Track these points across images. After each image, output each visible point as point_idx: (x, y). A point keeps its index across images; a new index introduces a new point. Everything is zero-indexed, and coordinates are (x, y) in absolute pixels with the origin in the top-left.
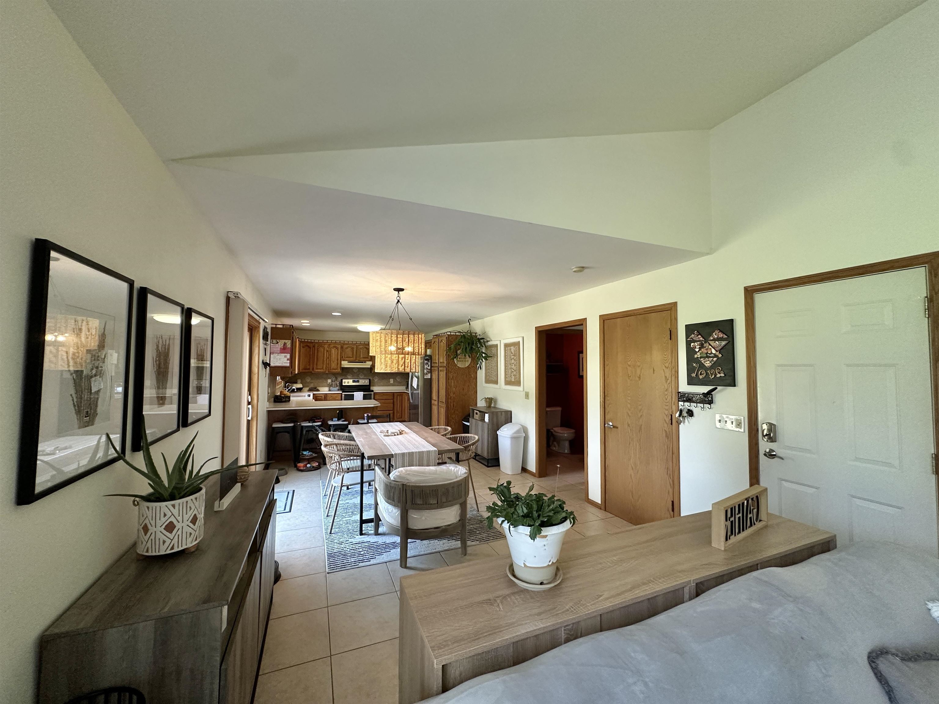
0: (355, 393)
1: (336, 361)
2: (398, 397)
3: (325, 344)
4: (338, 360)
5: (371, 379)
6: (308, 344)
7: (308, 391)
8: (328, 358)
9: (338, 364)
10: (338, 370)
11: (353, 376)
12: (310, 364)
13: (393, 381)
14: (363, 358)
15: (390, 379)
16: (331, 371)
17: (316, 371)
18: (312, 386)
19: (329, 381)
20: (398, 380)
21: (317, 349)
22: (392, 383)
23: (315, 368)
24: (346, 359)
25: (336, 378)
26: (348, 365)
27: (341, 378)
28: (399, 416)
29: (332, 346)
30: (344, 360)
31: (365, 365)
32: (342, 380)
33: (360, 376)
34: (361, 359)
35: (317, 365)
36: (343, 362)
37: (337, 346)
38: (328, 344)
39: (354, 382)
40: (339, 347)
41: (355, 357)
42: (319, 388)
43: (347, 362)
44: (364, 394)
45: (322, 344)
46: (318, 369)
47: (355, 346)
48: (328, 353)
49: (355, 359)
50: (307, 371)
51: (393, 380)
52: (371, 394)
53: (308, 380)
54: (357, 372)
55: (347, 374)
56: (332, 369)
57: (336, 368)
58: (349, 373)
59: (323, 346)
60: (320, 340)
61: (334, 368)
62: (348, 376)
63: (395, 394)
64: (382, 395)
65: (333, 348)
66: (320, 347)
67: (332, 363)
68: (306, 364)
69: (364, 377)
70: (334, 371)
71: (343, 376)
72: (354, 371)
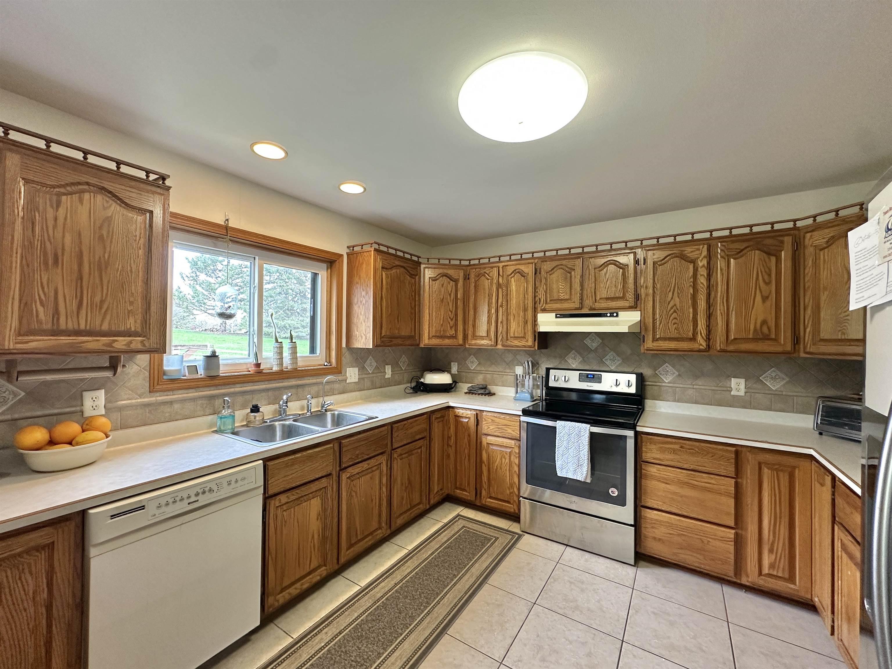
0: (560, 425)
1: (522, 314)
2: (766, 471)
3: (492, 268)
4: (525, 310)
5: (647, 372)
6: (451, 272)
7: (466, 393)
8: (502, 306)
9: (526, 322)
10: (527, 341)
11: (584, 361)
12: (456, 325)
13: (742, 386)
14: (607, 299)
15: (729, 377)
16: (509, 343)
17: (474, 342)
18: (479, 380)
19: (519, 370)
20: (774, 386)
21: (476, 282)
22: (742, 393)
23: (470, 337)
24: (547, 307)
25: (535, 365)
26: (558, 324)
27: (549, 366)
28: (772, 566)
29: (510, 269)
30: (544, 310)
31: (617, 324)
32: (548, 371)
33: (608, 362)
34: (597, 305)
35: (474, 326)
36: (542, 317)
37: (522, 268)
38: (501, 265)
39: (581, 379)
40: (529, 270)
41: (576, 298)
42: (493, 389)
43: (554, 314)
44: (592, 435)
45: (485, 268)
46: (477, 337)
47: (579, 262)
48: (500, 290)
49: (577, 305)
50: (447, 342)
51: (742, 381)
52: (624, 438)
53: (473, 364)
54: (596, 349)
55: (567, 355)
56: (511, 337)
57: (525, 333)
58: (572, 349)
59: (490, 272)
60: (481, 258)
61: (516, 335)
62: (570, 361)
63: (750, 456)
64: (677, 447)
65: (514, 276)
66: (483, 278)
67: (512, 321)
68: (442, 325)
69: (620, 365)
70: (516, 343)
71: (555, 357)
72: (589, 345)
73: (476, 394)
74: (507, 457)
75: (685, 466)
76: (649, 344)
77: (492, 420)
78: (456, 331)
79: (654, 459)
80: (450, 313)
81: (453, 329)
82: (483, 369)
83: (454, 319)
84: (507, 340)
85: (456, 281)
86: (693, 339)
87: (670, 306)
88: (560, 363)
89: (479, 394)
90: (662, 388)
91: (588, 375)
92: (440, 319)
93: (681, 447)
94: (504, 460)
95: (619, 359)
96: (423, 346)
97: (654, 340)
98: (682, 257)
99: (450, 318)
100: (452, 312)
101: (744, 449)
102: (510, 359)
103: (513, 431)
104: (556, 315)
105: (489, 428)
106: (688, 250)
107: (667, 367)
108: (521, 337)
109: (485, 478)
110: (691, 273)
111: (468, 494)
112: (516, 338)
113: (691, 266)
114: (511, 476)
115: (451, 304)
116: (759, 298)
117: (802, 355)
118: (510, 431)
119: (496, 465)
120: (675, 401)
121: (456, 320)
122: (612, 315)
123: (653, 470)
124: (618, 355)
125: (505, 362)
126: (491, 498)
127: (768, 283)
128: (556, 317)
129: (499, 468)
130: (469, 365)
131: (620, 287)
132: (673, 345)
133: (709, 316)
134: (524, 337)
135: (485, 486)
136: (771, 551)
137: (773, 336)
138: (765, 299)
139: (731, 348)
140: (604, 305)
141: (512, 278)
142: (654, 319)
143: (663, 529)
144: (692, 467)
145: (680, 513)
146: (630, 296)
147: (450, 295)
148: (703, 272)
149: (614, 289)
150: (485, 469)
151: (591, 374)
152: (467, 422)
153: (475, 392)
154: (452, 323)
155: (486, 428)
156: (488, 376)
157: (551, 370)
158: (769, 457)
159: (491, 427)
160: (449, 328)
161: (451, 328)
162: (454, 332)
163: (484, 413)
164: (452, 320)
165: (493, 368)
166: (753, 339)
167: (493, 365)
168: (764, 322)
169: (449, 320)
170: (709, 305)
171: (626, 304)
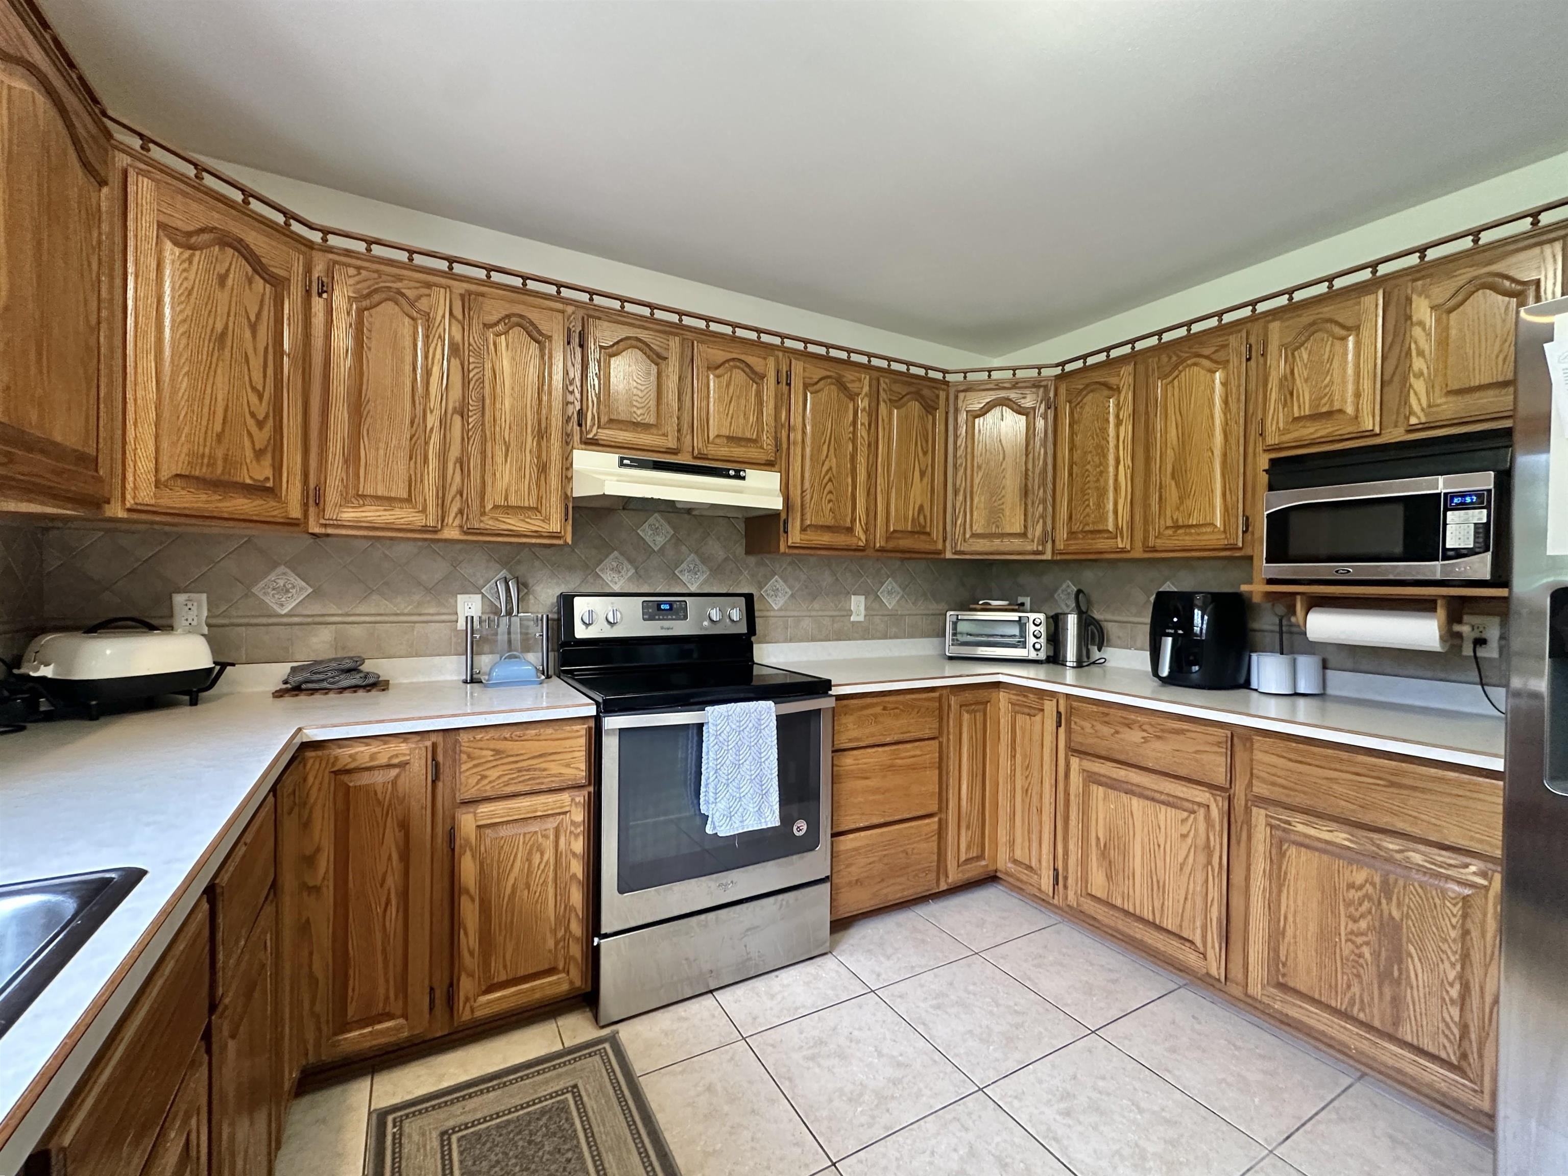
0: (712, 715)
1: (529, 441)
2: (966, 716)
3: (425, 284)
6: (253, 240)
8: (461, 413)
9: (543, 469)
10: (547, 520)
11: (638, 575)
12: (276, 446)
13: (862, 608)
14: (730, 438)
15: (848, 594)
16: (489, 523)
17: (349, 515)
18: (324, 644)
19: (470, 607)
21: (358, 313)
23: (332, 496)
24: (605, 434)
25: (522, 585)
27: (564, 589)
28: (969, 848)
29: (494, 310)
30: (592, 443)
31: (737, 491)
32: (566, 602)
34: (712, 450)
35: (352, 459)
36: (584, 461)
37: (534, 315)
38: (460, 287)
40: (556, 326)
41: (671, 427)
42: (379, 667)
43: (614, 458)
45: (400, 278)
46: (362, 498)
47: (672, 344)
48: (454, 362)
49: (672, 444)
52: (817, 714)
53: (286, 595)
54: (662, 549)
55: (601, 561)
56: (496, 507)
57: (539, 499)
58: (614, 549)
59: (419, 297)
60: (379, 242)
61: (513, 501)
62: (607, 576)
63: (953, 700)
64: (878, 709)
65: (506, 333)
66: (389, 307)
67: (499, 459)
68: (220, 437)
69: (706, 581)
70: (515, 523)
71: (571, 568)
72: (647, 539)
73: (327, 691)
74: (549, 845)
75: (888, 739)
76: (795, 536)
77: (497, 752)
78: (277, 468)
79: (850, 740)
80: (254, 399)
81: (267, 461)
82: (333, 609)
83: (270, 423)
84: (483, 514)
85: (278, 284)
86: (850, 530)
87: (825, 468)
88: (584, 581)
89: (342, 690)
90: (772, 621)
91: (659, 604)
92: (212, 413)
93: (885, 709)
94: (536, 858)
95: (705, 568)
96: (121, 514)
97: (804, 529)
98: (842, 386)
99: (253, 415)
100: (261, 397)
101: (945, 692)
102: (438, 576)
103: (568, 765)
104: (622, 459)
105: (484, 777)
106: (849, 375)
107: (777, 582)
108: (530, 508)
109: (470, 939)
110: (851, 418)
111: (401, 1021)
112: (508, 509)
113: (851, 406)
114: (561, 892)
115: (256, 363)
116: (917, 473)
117: (949, 555)
118: (555, 768)
119: (511, 881)
120: (785, 641)
121: (278, 429)
122: (738, 477)
123: (848, 761)
124: (703, 562)
125: (419, 584)
126: (489, 990)
127: (925, 453)
128: (622, 464)
129: (521, 885)
130: (267, 599)
131: (752, 419)
132: (826, 539)
133: (871, 493)
134: (536, 509)
135: (469, 961)
136: (968, 828)
137: (928, 530)
138: (922, 474)
139: (891, 545)
140: (724, 451)
141: (498, 335)
142: (803, 492)
143: (862, 861)
144: (896, 738)
145: (882, 820)
146: (767, 440)
147: (254, 328)
148: (862, 418)
149: (742, 420)
150: (469, 912)
151: (665, 603)
152: (394, 782)
153: (325, 685)
154: (262, 437)
155: (473, 781)
156: (357, 631)
157: (576, 600)
158: (968, 696)
159: (493, 774)
160: (249, 453)
161: (259, 454)
162: (268, 472)
163: (464, 737)
164: (260, 424)
165: (374, 606)
166: (911, 532)
167: (375, 597)
168: (921, 508)
169: (251, 422)
170: (871, 475)
171: (762, 457)
